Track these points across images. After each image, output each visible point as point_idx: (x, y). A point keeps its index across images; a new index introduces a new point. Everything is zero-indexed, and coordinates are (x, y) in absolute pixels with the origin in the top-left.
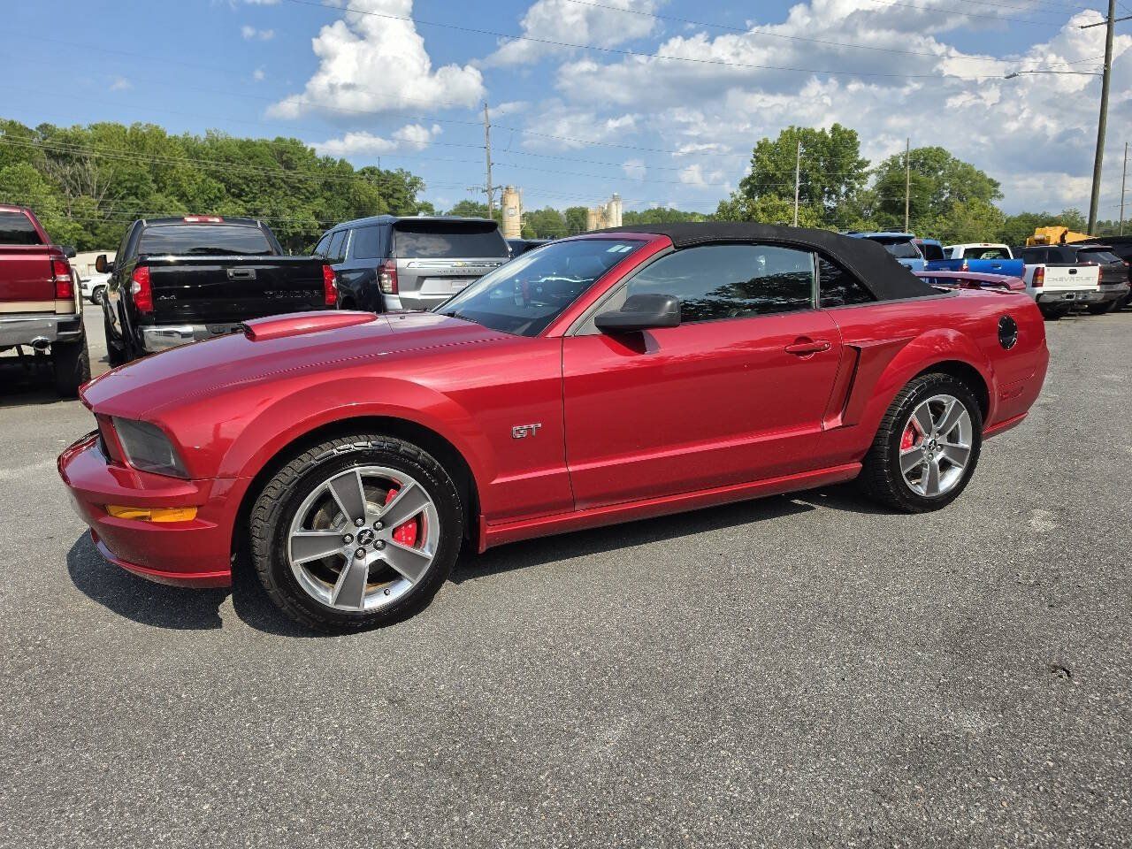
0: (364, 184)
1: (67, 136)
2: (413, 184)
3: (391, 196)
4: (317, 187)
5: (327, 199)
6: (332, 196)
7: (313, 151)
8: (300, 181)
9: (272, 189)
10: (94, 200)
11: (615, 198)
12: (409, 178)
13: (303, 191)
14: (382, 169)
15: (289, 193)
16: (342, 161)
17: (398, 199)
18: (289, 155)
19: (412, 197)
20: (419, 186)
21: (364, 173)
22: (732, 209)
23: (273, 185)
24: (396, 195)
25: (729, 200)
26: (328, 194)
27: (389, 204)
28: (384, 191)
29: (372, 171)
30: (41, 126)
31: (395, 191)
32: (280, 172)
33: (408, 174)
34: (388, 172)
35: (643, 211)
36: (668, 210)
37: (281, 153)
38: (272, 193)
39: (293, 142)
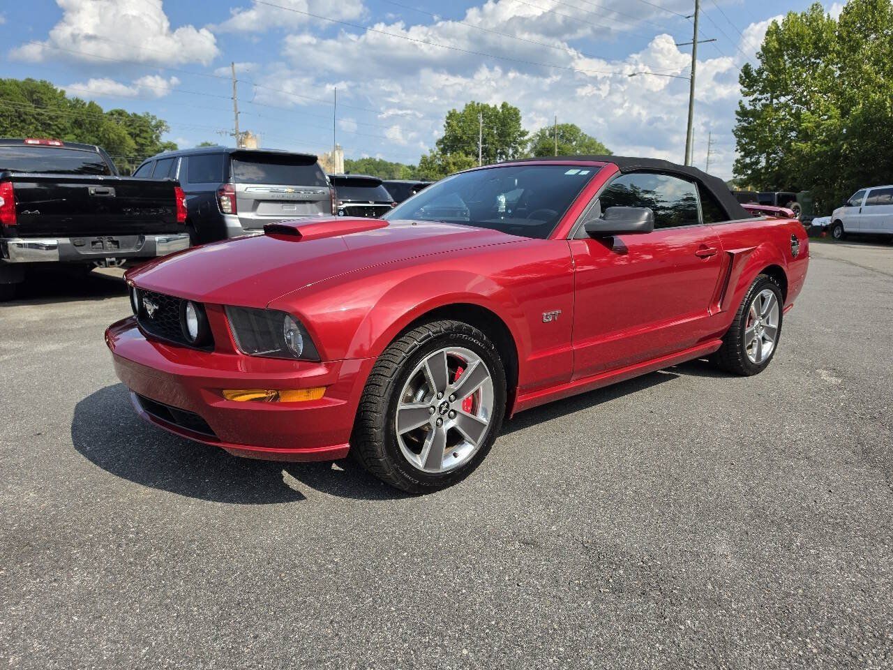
0: (113, 124)
2: (158, 126)
3: (138, 135)
4: (68, 125)
5: (77, 136)
6: (83, 133)
7: (63, 93)
8: (51, 118)
9: (23, 124)
11: (336, 148)
12: (154, 121)
13: (54, 127)
14: (130, 111)
15: (40, 128)
16: (91, 104)
17: (145, 138)
18: (39, 95)
19: (157, 137)
20: (164, 128)
21: (112, 114)
22: (431, 162)
23: (24, 121)
24: (143, 135)
25: (429, 155)
26: (78, 131)
27: (136, 142)
28: (133, 130)
29: (121, 113)
31: (141, 131)
32: (31, 108)
33: (154, 117)
34: (135, 115)
35: (358, 160)
36: (377, 160)
37: (32, 93)
38: (23, 128)
39: (44, 84)
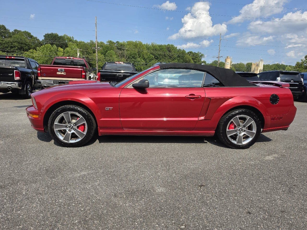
0: (188, 56)
1: (122, 44)
2: (201, 56)
3: (195, 59)
4: (176, 57)
5: (178, 60)
6: (180, 59)
7: (176, 47)
8: (172, 55)
9: (165, 57)
10: (125, 59)
11: (261, 60)
12: (200, 54)
13: (173, 58)
14: (193, 52)
15: (169, 58)
16: (183, 50)
17: (197, 60)
18: (170, 49)
19: (200, 60)
20: (203, 56)
21: (188, 53)
22: (301, 65)
23: (165, 56)
24: (196, 59)
25: (300, 62)
26: (178, 59)
27: (194, 61)
28: (193, 58)
29: (191, 52)
30: (117, 42)
31: (196, 58)
32: (168, 53)
33: (200, 53)
34: (195, 53)
35: (272, 64)
36: (281, 64)
37: (168, 48)
38: (165, 58)
39: (172, 45)
